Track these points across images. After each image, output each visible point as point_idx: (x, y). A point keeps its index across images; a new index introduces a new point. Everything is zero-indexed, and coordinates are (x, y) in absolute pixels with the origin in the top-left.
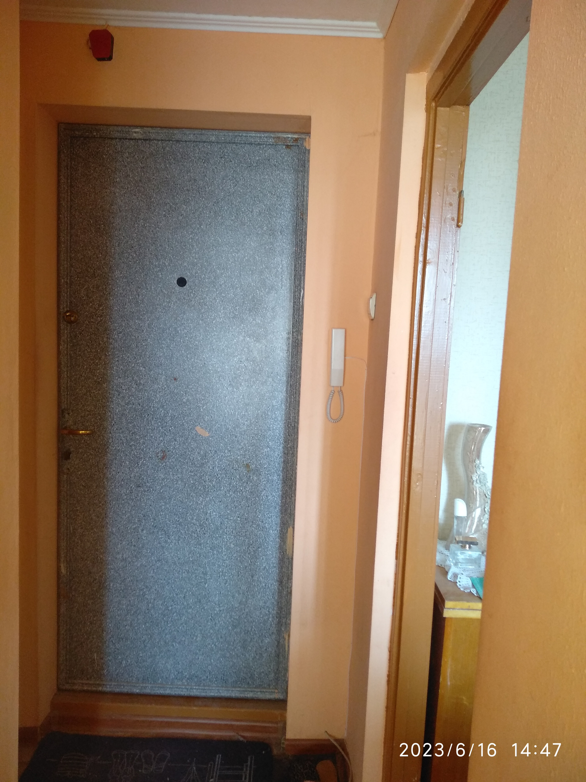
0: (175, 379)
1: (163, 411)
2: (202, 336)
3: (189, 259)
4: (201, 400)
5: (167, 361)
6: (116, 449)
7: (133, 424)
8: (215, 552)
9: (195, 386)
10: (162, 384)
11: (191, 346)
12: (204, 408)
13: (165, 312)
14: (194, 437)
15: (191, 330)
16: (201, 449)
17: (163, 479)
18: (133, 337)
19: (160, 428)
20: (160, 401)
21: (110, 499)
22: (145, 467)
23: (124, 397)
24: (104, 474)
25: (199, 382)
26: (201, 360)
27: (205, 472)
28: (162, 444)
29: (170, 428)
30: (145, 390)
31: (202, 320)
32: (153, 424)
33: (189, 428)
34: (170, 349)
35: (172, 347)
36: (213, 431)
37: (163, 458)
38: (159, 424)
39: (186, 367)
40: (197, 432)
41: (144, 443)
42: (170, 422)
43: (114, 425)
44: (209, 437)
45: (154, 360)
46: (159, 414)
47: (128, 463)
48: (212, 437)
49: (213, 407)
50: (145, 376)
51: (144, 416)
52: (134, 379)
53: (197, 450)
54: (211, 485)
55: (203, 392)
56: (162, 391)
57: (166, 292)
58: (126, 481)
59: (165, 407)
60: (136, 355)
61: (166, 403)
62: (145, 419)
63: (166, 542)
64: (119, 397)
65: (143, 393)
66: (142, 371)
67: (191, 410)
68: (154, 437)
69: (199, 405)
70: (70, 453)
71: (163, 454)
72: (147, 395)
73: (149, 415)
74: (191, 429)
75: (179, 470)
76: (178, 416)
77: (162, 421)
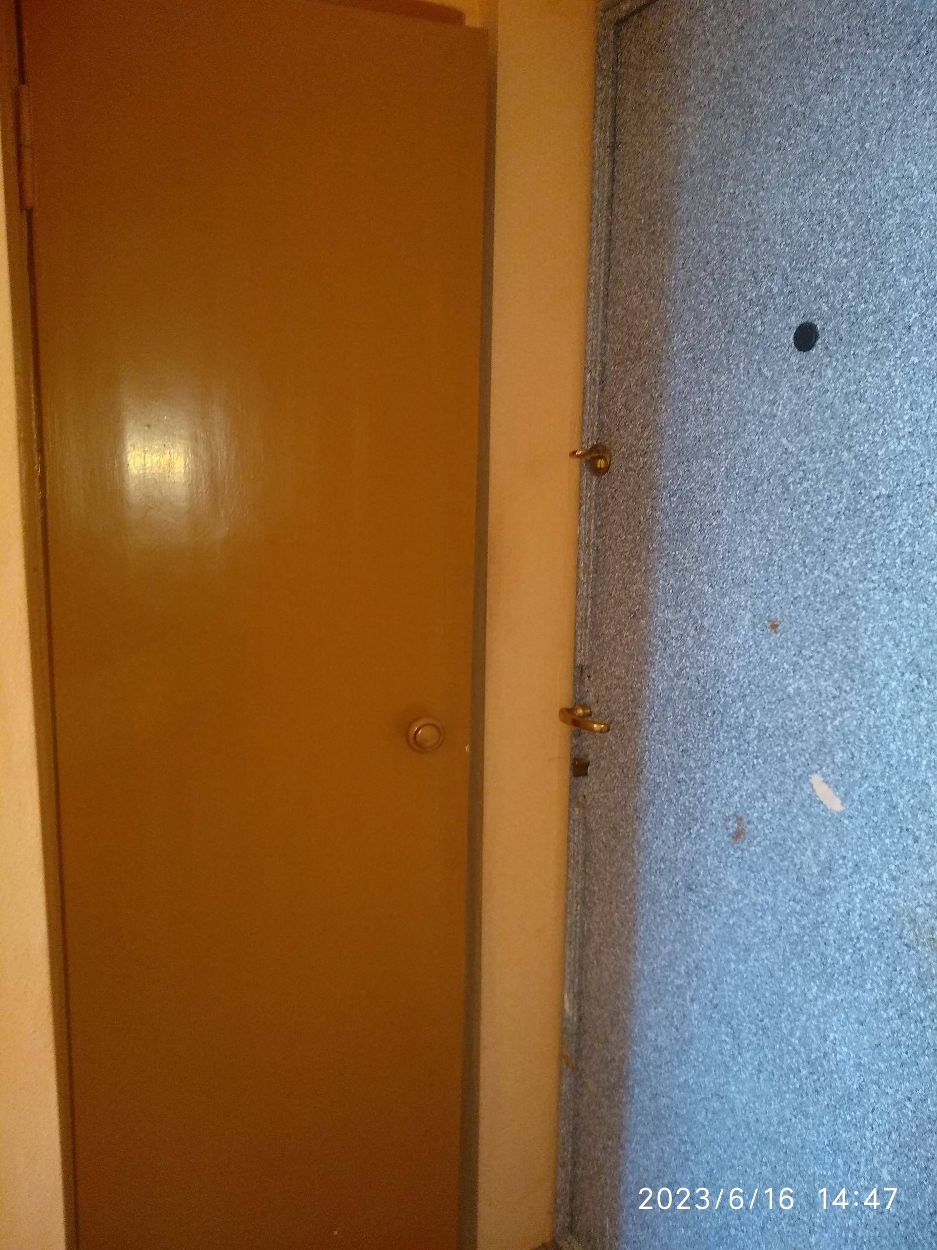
0: (774, 626)
1: (743, 710)
2: (844, 500)
3: (828, 260)
4: (830, 696)
5: (759, 572)
6: (653, 780)
7: (685, 727)
9: (818, 652)
10: (746, 635)
11: (815, 529)
12: (836, 723)
13: (762, 433)
14: (807, 803)
15: (818, 481)
16: (819, 844)
17: (735, 893)
18: (696, 506)
19: (735, 754)
20: (737, 680)
21: (642, 893)
22: (704, 845)
23: (672, 657)
24: (635, 831)
25: (829, 644)
26: (837, 575)
27: (828, 918)
28: (736, 798)
29: (755, 761)
30: (711, 646)
31: (849, 449)
32: (721, 738)
33: (797, 774)
34: (768, 540)
35: (772, 534)
36: (853, 801)
37: (738, 835)
38: (734, 741)
39: (800, 593)
40: (814, 791)
41: (703, 784)
42: (756, 742)
43: (653, 719)
44: (842, 814)
45: (732, 569)
46: (735, 715)
47: (672, 820)
48: (850, 817)
49: (859, 727)
50: (712, 609)
51: (706, 712)
52: (693, 614)
53: (812, 845)
54: (841, 962)
55: (837, 675)
56: (744, 655)
57: (769, 374)
58: (668, 863)
59: (748, 699)
60: (698, 552)
61: (752, 691)
62: (708, 722)
64: (665, 655)
65: (707, 653)
66: (708, 596)
67: (805, 720)
68: (721, 774)
69: (824, 711)
70: (588, 764)
71: (739, 824)
72: (713, 659)
73: (714, 713)
74: (800, 777)
75: (769, 883)
76: (773, 732)
77: (740, 737)
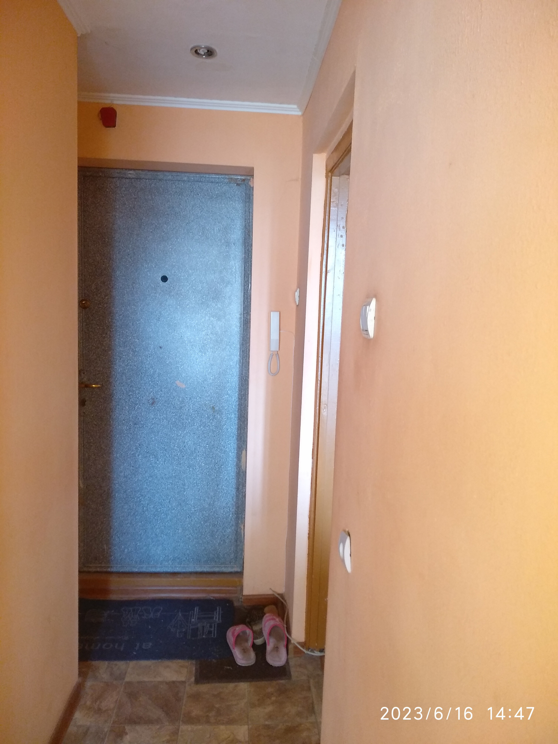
0: (161, 348)
1: (152, 370)
2: (179, 317)
3: (169, 262)
4: (179, 362)
5: (155, 335)
6: (118, 398)
7: (131, 380)
8: (191, 469)
9: (175, 352)
10: (152, 351)
11: (171, 324)
12: (182, 367)
13: (152, 300)
14: (175, 388)
15: (171, 313)
16: (179, 397)
17: (153, 419)
18: (130, 318)
19: (150, 382)
20: (150, 363)
21: (115, 434)
22: (140, 410)
23: (124, 361)
24: (110, 416)
25: (178, 350)
26: (179, 334)
27: (183, 413)
28: (152, 394)
29: (158, 383)
30: (140, 355)
31: (179, 306)
32: (145, 379)
33: (171, 382)
34: (157, 326)
35: (158, 325)
36: (188, 384)
37: (153, 403)
38: (150, 379)
39: (168, 339)
40: (177, 385)
41: (139, 393)
42: (157, 378)
43: (117, 380)
44: (186, 388)
45: (145, 334)
46: (150, 372)
47: (127, 407)
48: (188, 388)
49: (188, 366)
50: (139, 346)
51: (139, 374)
52: (131, 348)
53: (177, 398)
54: (188, 422)
55: (181, 357)
56: (151, 356)
57: (153, 286)
58: (126, 420)
59: (154, 367)
60: (132, 331)
61: (155, 365)
62: (140, 376)
63: (156, 463)
64: (120, 361)
65: (138, 358)
66: (137, 342)
67: (172, 369)
68: (146, 389)
69: (178, 365)
70: (86, 401)
71: (153, 400)
72: (140, 359)
73: (142, 373)
74: (173, 382)
75: (164, 412)
76: (163, 374)
77: (152, 378)
